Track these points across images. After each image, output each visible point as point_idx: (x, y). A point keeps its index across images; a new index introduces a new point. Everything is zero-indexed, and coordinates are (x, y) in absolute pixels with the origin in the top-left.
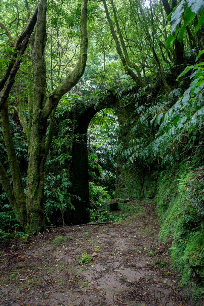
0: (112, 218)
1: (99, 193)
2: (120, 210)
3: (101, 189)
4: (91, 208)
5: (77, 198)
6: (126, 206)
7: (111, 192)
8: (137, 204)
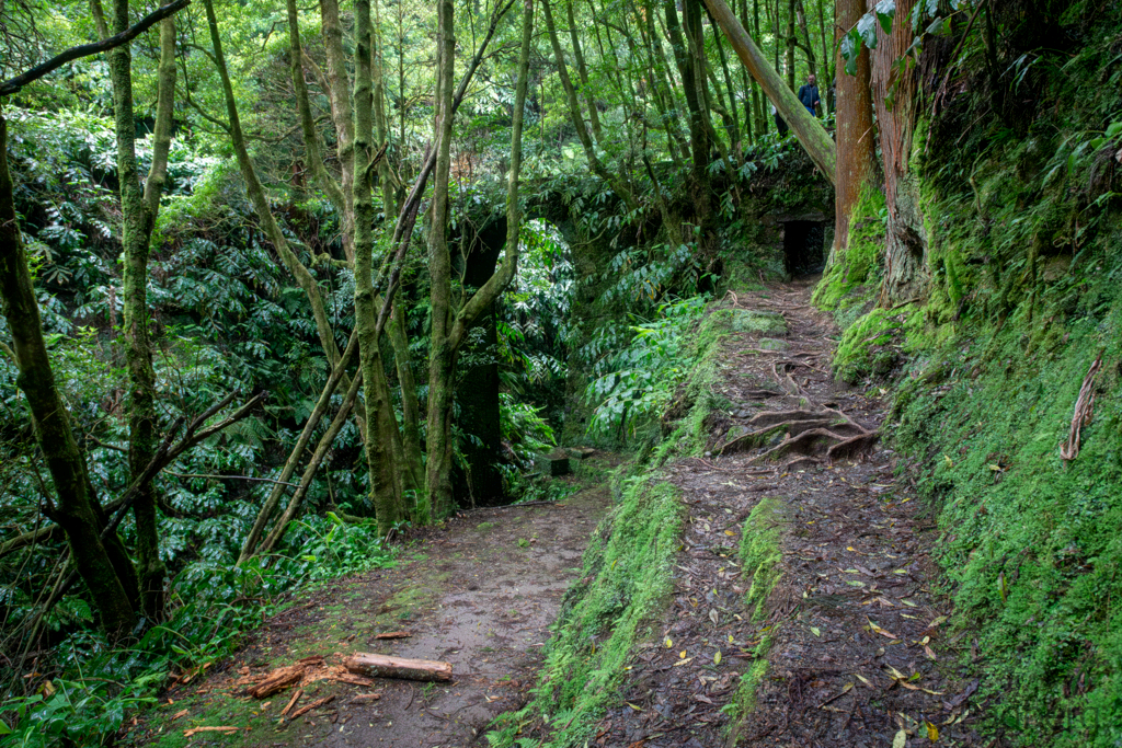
0: (555, 491)
1: (524, 423)
2: (572, 473)
3: (528, 412)
4: (505, 462)
5: (473, 441)
6: (585, 467)
7: (557, 412)
8: (608, 462)
